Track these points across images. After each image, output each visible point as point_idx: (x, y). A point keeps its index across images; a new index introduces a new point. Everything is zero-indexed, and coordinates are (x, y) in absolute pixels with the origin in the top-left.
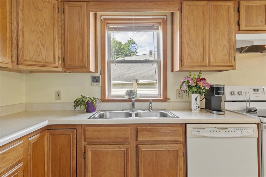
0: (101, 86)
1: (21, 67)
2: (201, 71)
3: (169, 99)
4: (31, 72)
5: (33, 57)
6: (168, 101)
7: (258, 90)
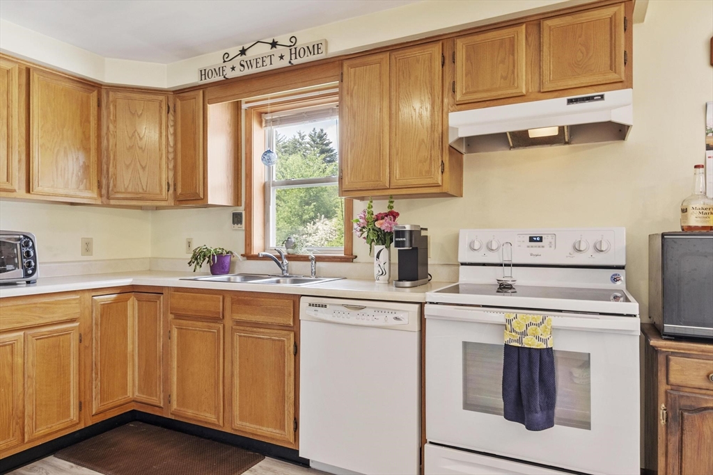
0: (246, 230)
1: (112, 202)
2: (391, 197)
3: (356, 257)
4: (157, 208)
5: (128, 187)
6: (354, 260)
7: (541, 238)
